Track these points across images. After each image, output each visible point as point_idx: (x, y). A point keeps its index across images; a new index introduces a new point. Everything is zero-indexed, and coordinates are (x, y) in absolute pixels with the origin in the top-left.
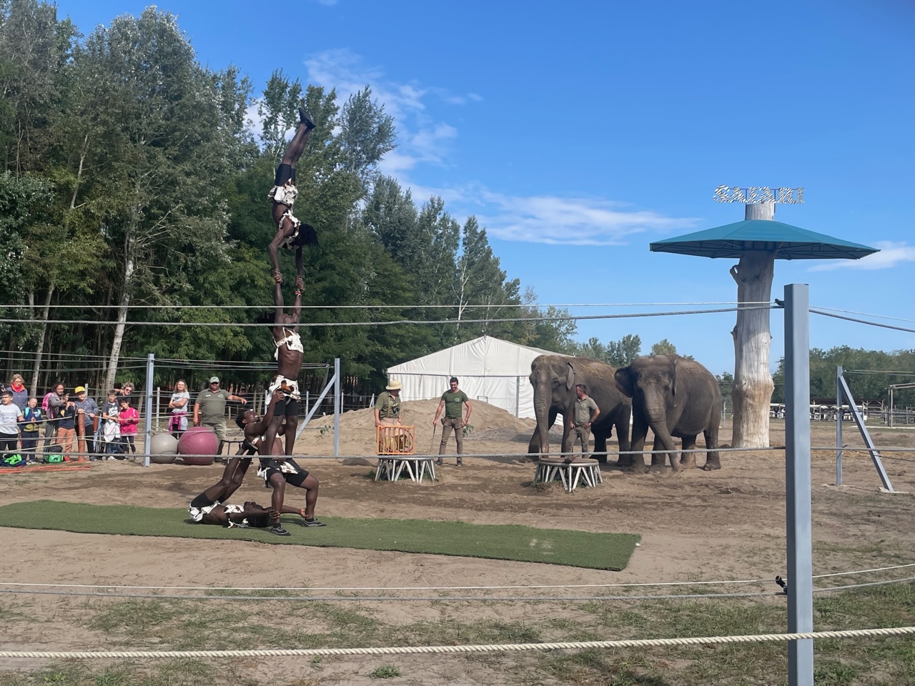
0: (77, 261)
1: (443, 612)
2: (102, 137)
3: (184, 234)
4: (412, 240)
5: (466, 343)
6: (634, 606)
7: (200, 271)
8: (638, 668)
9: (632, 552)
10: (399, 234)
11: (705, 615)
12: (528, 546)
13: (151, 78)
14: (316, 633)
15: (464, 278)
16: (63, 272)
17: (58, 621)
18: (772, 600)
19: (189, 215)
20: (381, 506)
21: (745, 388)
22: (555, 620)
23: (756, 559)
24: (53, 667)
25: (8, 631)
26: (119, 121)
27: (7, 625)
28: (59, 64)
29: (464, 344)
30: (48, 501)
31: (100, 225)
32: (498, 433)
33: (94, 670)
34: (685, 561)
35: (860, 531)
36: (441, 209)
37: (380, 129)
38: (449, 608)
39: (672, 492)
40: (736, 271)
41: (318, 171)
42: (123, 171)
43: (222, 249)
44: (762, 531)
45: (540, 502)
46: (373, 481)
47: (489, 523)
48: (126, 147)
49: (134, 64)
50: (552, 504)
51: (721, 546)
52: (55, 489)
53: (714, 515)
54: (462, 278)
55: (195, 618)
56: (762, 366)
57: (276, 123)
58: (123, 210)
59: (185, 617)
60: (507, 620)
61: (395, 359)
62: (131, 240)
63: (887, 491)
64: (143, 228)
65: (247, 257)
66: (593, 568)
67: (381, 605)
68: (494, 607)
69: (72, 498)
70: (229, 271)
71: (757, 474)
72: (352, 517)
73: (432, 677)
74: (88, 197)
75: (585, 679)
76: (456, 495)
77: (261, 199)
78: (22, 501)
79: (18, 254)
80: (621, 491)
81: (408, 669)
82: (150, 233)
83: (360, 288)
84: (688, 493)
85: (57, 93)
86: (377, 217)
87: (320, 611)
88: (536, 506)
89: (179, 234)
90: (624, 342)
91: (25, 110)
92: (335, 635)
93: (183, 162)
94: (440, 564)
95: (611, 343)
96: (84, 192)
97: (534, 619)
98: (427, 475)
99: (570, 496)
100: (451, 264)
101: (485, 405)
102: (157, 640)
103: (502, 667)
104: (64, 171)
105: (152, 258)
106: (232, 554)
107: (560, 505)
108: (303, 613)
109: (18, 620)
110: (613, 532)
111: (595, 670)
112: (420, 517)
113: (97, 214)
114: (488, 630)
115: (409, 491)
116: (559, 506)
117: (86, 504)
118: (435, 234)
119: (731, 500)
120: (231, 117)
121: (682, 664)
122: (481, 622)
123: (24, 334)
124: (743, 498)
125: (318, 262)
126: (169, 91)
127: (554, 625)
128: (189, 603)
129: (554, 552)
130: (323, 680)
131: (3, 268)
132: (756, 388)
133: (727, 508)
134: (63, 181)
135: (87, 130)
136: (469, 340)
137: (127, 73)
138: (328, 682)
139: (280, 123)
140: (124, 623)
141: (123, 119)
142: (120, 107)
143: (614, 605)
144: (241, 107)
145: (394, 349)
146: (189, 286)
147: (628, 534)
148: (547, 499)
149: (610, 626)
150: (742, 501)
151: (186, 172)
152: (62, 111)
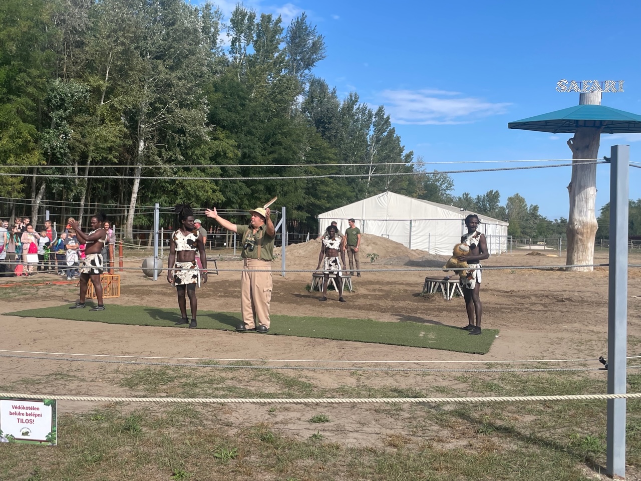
0: (106, 141)
1: (358, 380)
2: (121, 53)
3: (178, 121)
4: (337, 125)
5: (374, 197)
6: (494, 378)
7: (189, 147)
8: (497, 420)
9: (493, 341)
10: (327, 120)
11: (545, 385)
12: (418, 336)
13: (154, 11)
14: (271, 392)
15: (373, 151)
16: (97, 148)
17: (98, 381)
18: (594, 376)
19: (181, 108)
20: (314, 308)
21: (576, 227)
22: (437, 387)
23: (583, 347)
24: (95, 411)
25: (67, 387)
26: (133, 42)
27: (66, 383)
28: (91, 2)
29: (372, 197)
31: (121, 116)
32: (396, 260)
33: (123, 413)
34: (531, 348)
36: (357, 101)
37: (314, 44)
38: (363, 377)
39: (522, 301)
40: (572, 143)
41: (269, 75)
42: (136, 77)
43: (204, 131)
44: (587, 328)
45: (426, 307)
46: (309, 292)
47: (390, 321)
48: (138, 60)
49: (142, 1)
50: (435, 308)
51: (557, 338)
53: (552, 316)
54: (371, 151)
55: (190, 381)
56: (589, 211)
57: (240, 40)
58: (137, 105)
59: (183, 380)
60: (403, 386)
61: (324, 208)
62: (142, 126)
64: (150, 117)
65: (221, 136)
66: (465, 352)
67: (315, 374)
68: (394, 377)
70: (209, 146)
71: (584, 289)
72: (295, 315)
73: (352, 423)
74: (113, 96)
75: (459, 427)
76: (367, 302)
77: (231, 96)
79: (66, 135)
81: (335, 417)
82: (155, 121)
83: (299, 158)
84: (534, 301)
85: (90, 23)
86: (312, 108)
87: (274, 378)
88: (424, 310)
89: (174, 121)
90: (487, 196)
91: (69, 35)
92: (284, 394)
93: (176, 71)
94: (356, 348)
95: (478, 196)
96: (110, 92)
97: (422, 386)
98: (347, 288)
99: (448, 303)
100: (365, 141)
101: (387, 240)
102: (165, 394)
103: (400, 417)
104: (96, 78)
105: (156, 138)
106: (214, 339)
107: (441, 309)
108: (262, 379)
109: (72, 380)
111: (466, 421)
112: (342, 316)
113: (119, 108)
114: (391, 392)
115: (334, 299)
117: (115, 305)
118: (353, 119)
119: (565, 306)
120: (209, 37)
121: (529, 419)
122: (385, 387)
123: (72, 191)
124: (574, 305)
125: (270, 141)
126: (166, 20)
127: (437, 390)
128: (186, 371)
129: (437, 341)
130: (276, 423)
131: (57, 146)
132: (585, 227)
133: (562, 312)
134: (95, 84)
135: (111, 49)
136: (376, 194)
137: (137, 7)
138: (280, 424)
139: (242, 41)
140: (142, 383)
141: (135, 41)
142: (133, 32)
143: (479, 377)
144: (215, 30)
145: (323, 201)
146: (182, 158)
147: (490, 330)
148: (431, 305)
149: (477, 392)
150: (573, 307)
151: (179, 78)
152: (94, 35)
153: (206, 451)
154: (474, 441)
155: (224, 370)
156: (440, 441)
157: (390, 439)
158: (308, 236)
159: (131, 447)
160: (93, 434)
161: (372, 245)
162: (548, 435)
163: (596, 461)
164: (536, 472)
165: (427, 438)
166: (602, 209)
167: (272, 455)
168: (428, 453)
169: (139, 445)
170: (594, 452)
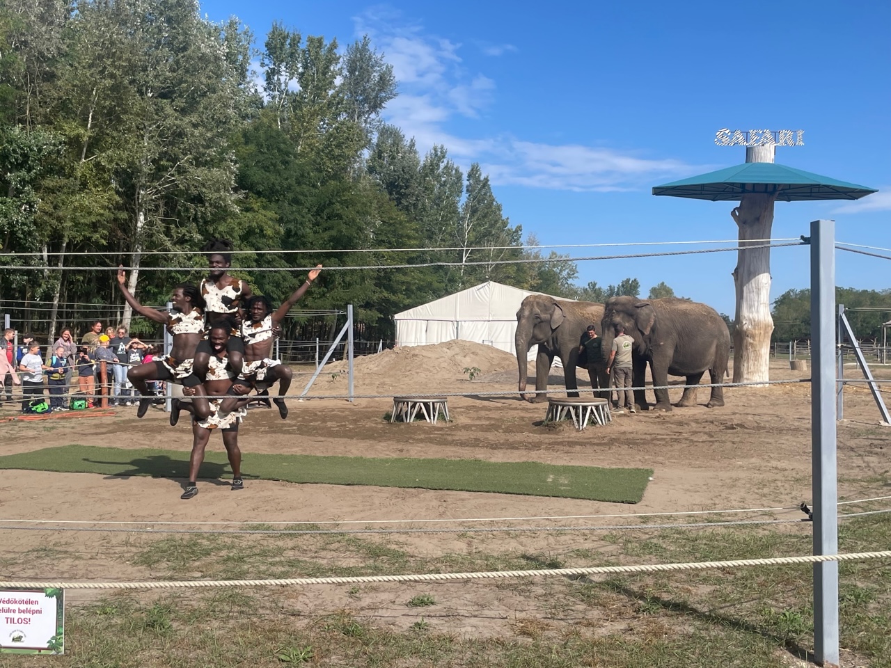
0: (90, 213)
1: (469, 544)
2: (110, 90)
3: (193, 185)
4: (416, 188)
5: (471, 289)
6: (653, 536)
7: (209, 221)
8: (663, 593)
9: (647, 485)
10: (403, 183)
11: (721, 544)
12: (545, 481)
13: (157, 30)
14: (351, 566)
15: (468, 225)
16: (76, 224)
17: (101, 558)
18: (784, 529)
19: (197, 166)
20: (400, 447)
21: (745, 327)
22: (578, 550)
23: (766, 490)
24: (104, 601)
25: (55, 568)
26: (126, 73)
27: (53, 562)
28: (65, 17)
29: (469, 290)
30: (77, 445)
31: (111, 178)
32: (505, 376)
33: (142, 603)
34: (698, 493)
35: (864, 462)
36: (444, 157)
37: (381, 79)
38: (475, 540)
39: (679, 429)
40: (737, 214)
41: (322, 120)
42: (132, 123)
43: (231, 199)
44: (769, 464)
45: (553, 440)
46: (390, 423)
47: (505, 460)
48: (134, 99)
49: (139, 16)
50: (564, 442)
51: (731, 478)
52: (83, 434)
53: (721, 449)
54: (466, 225)
55: (234, 553)
56: (762, 306)
57: (279, 73)
58: (133, 162)
59: (224, 553)
60: (532, 551)
61: (401, 305)
62: (142, 192)
63: (886, 424)
64: (153, 180)
65: (255, 207)
66: (610, 501)
67: (410, 539)
68: (518, 539)
69: (100, 442)
70: (238, 221)
71: (759, 411)
72: (373, 457)
73: (466, 605)
74: (98, 149)
75: (614, 605)
76: (472, 435)
77: (268, 150)
78: (52, 446)
79: (31, 207)
80: (629, 429)
81: (442, 597)
82: (159, 185)
83: (366, 236)
84: (694, 429)
85: (64, 47)
86: (381, 167)
87: (352, 546)
88: (549, 444)
89: (188, 185)
90: (623, 286)
91: (33, 63)
92: (369, 567)
93: (190, 114)
94: (463, 500)
95: (610, 287)
96: (95, 144)
97: (558, 549)
98: (442, 416)
99: (580, 434)
100: (455, 212)
101: (491, 348)
102: (199, 574)
103: (532, 594)
104: (74, 124)
105: (162, 210)
106: (261, 493)
107: (572, 442)
108: (336, 547)
109: (63, 558)
110: (626, 467)
111: (622, 597)
112: (439, 456)
113: (107, 166)
114: (515, 560)
115: (425, 432)
116: (571, 444)
117: (114, 448)
118: (438, 182)
119: (736, 435)
120: (235, 68)
121: (705, 590)
122: (507, 553)
123: (40, 286)
124: (748, 434)
125: (325, 211)
126: (175, 43)
127: (577, 555)
128: (226, 539)
129: (571, 486)
130: (362, 609)
131: (17, 221)
132: (757, 328)
133: (733, 443)
134: (73, 134)
135: (95, 83)
136: (472, 286)
137: (133, 25)
138: (367, 611)
139: (283, 73)
140: (165, 559)
141: (130, 72)
142: (126, 59)
143: (633, 535)
144: (244, 58)
145: (400, 295)
146: (199, 237)
147: (640, 469)
148: (559, 438)
149: (632, 556)
150: (747, 436)
151: (193, 124)
152: (70, 65)
153: (268, 652)
154: (635, 623)
155: (281, 536)
156: (589, 625)
157: (521, 625)
158: (381, 345)
159: (159, 651)
160: (103, 635)
161: (471, 355)
162: (732, 612)
163: (799, 645)
164: (721, 662)
165: (570, 621)
166: (776, 302)
167: (361, 654)
168: (574, 643)
169: (171, 648)
170: (795, 632)
